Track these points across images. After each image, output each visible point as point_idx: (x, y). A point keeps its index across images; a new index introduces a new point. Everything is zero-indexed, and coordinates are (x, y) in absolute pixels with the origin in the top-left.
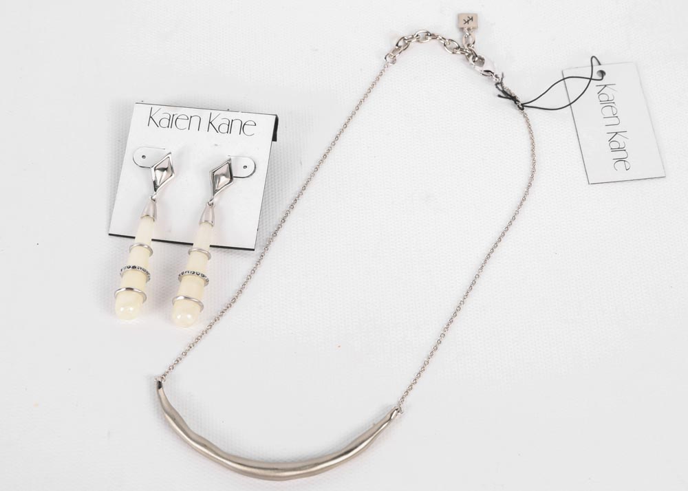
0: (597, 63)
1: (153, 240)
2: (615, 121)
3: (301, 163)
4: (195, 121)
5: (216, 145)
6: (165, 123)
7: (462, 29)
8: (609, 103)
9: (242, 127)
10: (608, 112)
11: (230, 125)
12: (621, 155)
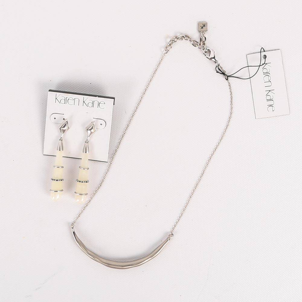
0: (263, 50)
1: (63, 157)
2: (269, 84)
3: (126, 112)
4: (77, 101)
5: (87, 113)
6: (63, 101)
7: (200, 32)
8: (267, 74)
9: (99, 105)
10: (267, 79)
11: (93, 103)
12: (271, 103)
